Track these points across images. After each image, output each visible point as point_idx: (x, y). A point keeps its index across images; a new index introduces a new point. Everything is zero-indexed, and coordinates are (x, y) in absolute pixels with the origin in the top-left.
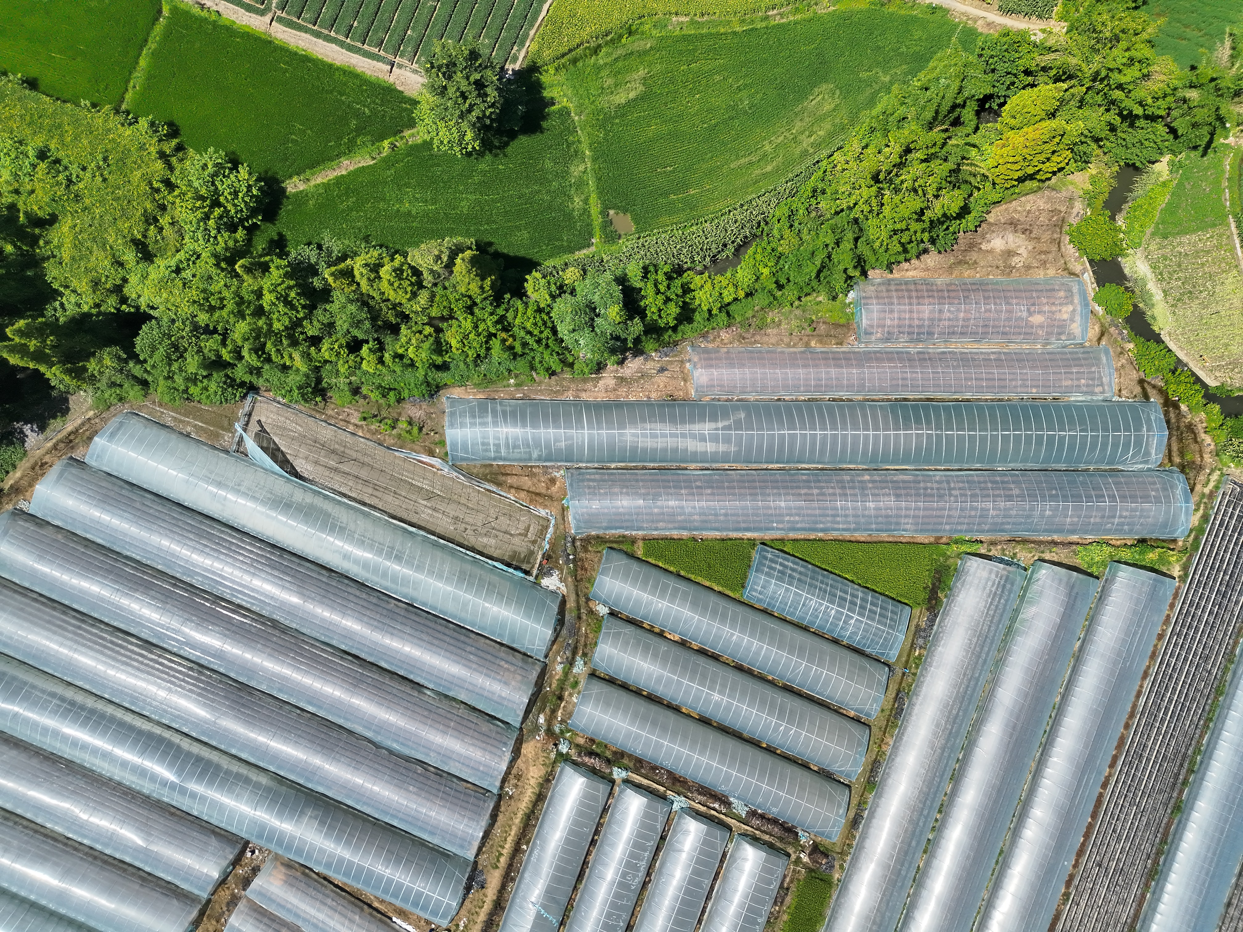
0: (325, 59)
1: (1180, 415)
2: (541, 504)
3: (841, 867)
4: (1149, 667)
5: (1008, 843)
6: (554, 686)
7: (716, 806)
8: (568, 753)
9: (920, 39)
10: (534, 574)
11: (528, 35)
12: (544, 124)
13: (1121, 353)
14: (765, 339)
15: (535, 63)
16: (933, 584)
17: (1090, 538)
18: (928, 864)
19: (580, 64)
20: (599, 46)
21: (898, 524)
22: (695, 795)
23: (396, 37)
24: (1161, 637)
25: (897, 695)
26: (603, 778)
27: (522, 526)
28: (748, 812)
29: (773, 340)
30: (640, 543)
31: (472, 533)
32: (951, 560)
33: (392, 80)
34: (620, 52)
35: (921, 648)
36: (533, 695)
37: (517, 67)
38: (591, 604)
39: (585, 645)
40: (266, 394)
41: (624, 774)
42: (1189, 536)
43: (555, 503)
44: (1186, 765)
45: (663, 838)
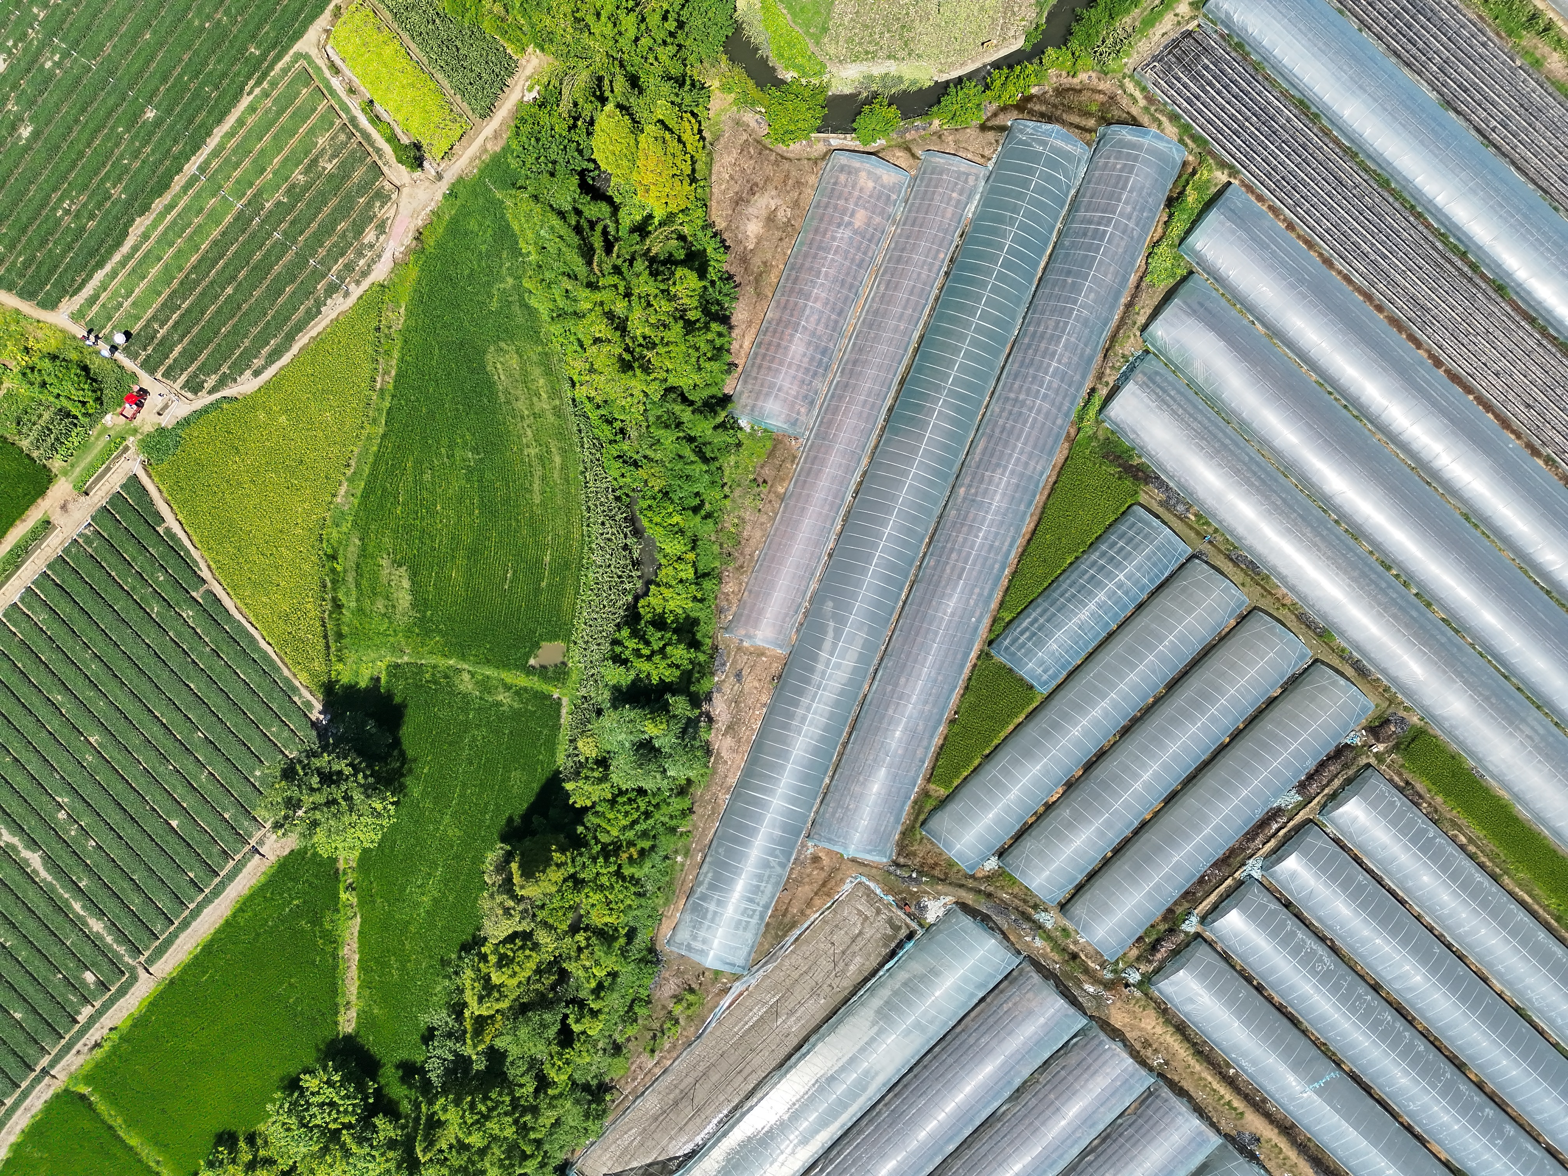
0: (217, 926)
1: (1040, 98)
2: (837, 885)
3: (1406, 709)
4: (1321, 255)
5: (1459, 505)
6: (1056, 958)
7: (1275, 826)
8: (1142, 975)
9: (480, 225)
10: (917, 927)
11: (286, 678)
12: (397, 700)
13: (940, 137)
14: (753, 542)
15: (323, 684)
16: (1120, 466)
17: (1140, 261)
18: (1444, 608)
19: (345, 630)
20: (334, 600)
21: (1031, 477)
22: (1252, 845)
23: (226, 834)
24: (1291, 226)
25: (1231, 560)
26: (1188, 945)
27: (854, 918)
28: (1298, 792)
29: (758, 534)
30: (932, 786)
31: (837, 980)
32: (1100, 433)
33: (272, 858)
34: (350, 578)
35: (1188, 510)
36: (1057, 987)
37: (319, 706)
38: (980, 875)
39: (1025, 901)
40: (577, 1154)
41: (1194, 919)
42: (1186, 145)
43: (843, 867)
44: (1455, 259)
45: (1288, 905)
